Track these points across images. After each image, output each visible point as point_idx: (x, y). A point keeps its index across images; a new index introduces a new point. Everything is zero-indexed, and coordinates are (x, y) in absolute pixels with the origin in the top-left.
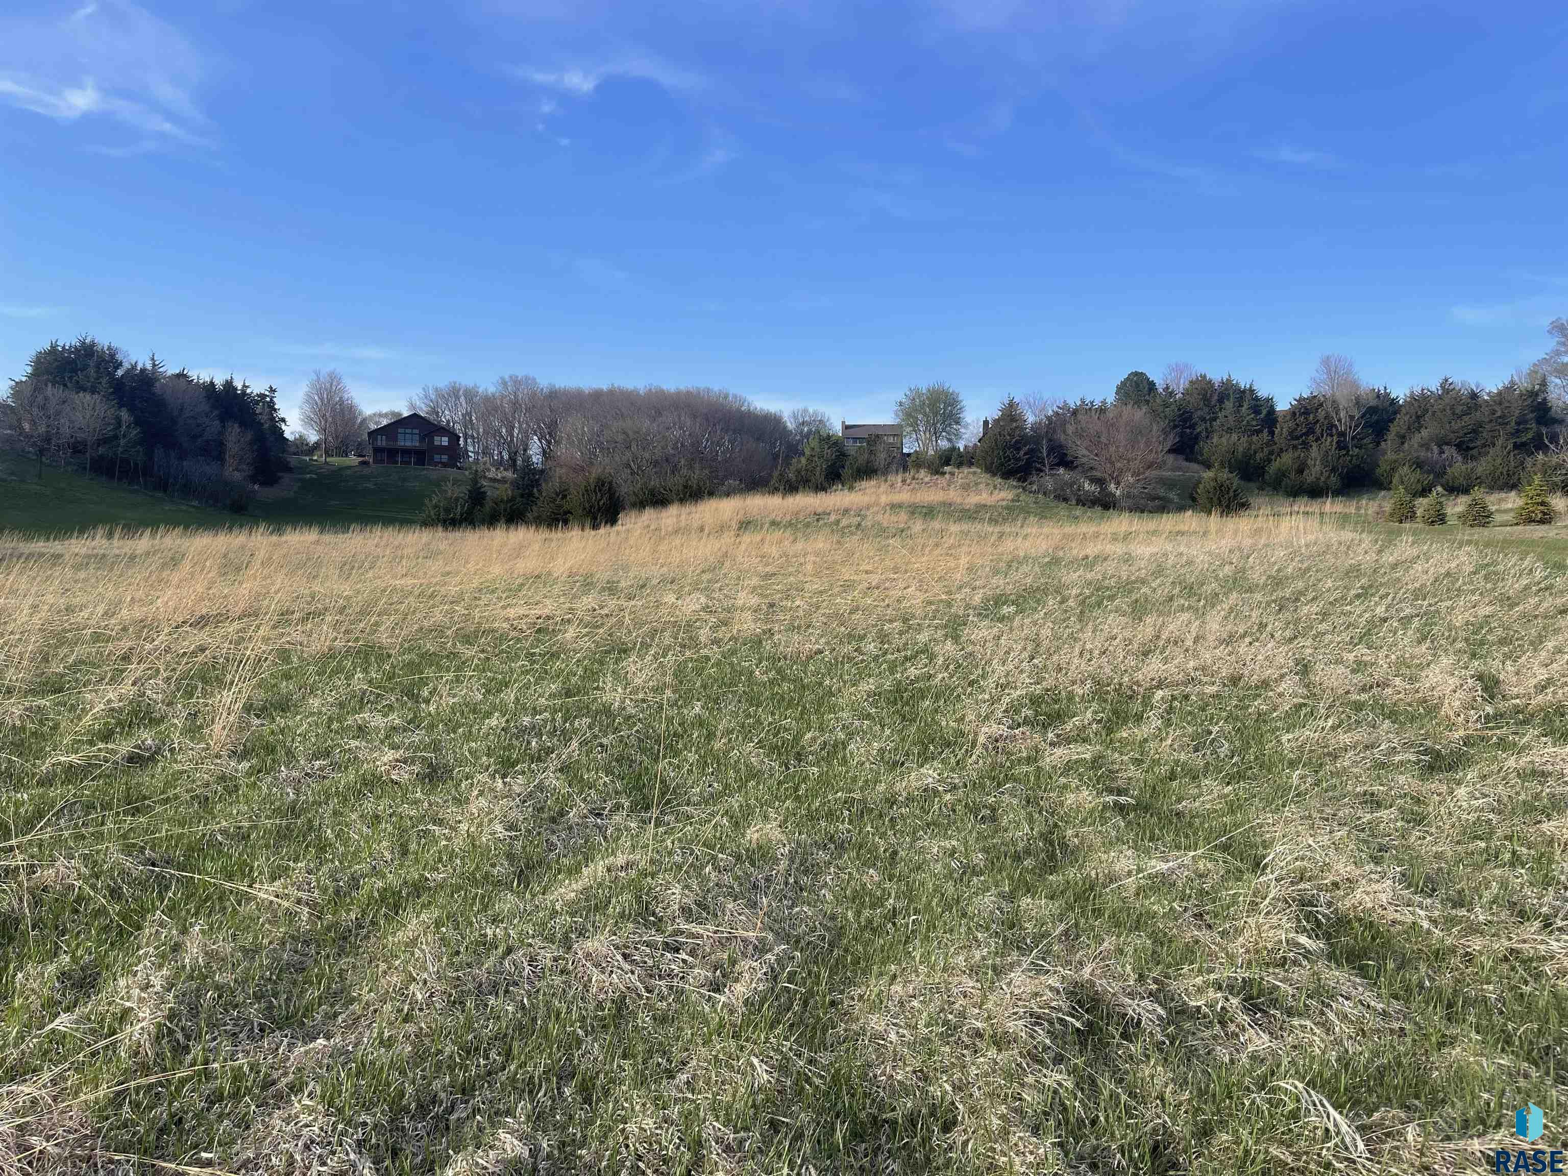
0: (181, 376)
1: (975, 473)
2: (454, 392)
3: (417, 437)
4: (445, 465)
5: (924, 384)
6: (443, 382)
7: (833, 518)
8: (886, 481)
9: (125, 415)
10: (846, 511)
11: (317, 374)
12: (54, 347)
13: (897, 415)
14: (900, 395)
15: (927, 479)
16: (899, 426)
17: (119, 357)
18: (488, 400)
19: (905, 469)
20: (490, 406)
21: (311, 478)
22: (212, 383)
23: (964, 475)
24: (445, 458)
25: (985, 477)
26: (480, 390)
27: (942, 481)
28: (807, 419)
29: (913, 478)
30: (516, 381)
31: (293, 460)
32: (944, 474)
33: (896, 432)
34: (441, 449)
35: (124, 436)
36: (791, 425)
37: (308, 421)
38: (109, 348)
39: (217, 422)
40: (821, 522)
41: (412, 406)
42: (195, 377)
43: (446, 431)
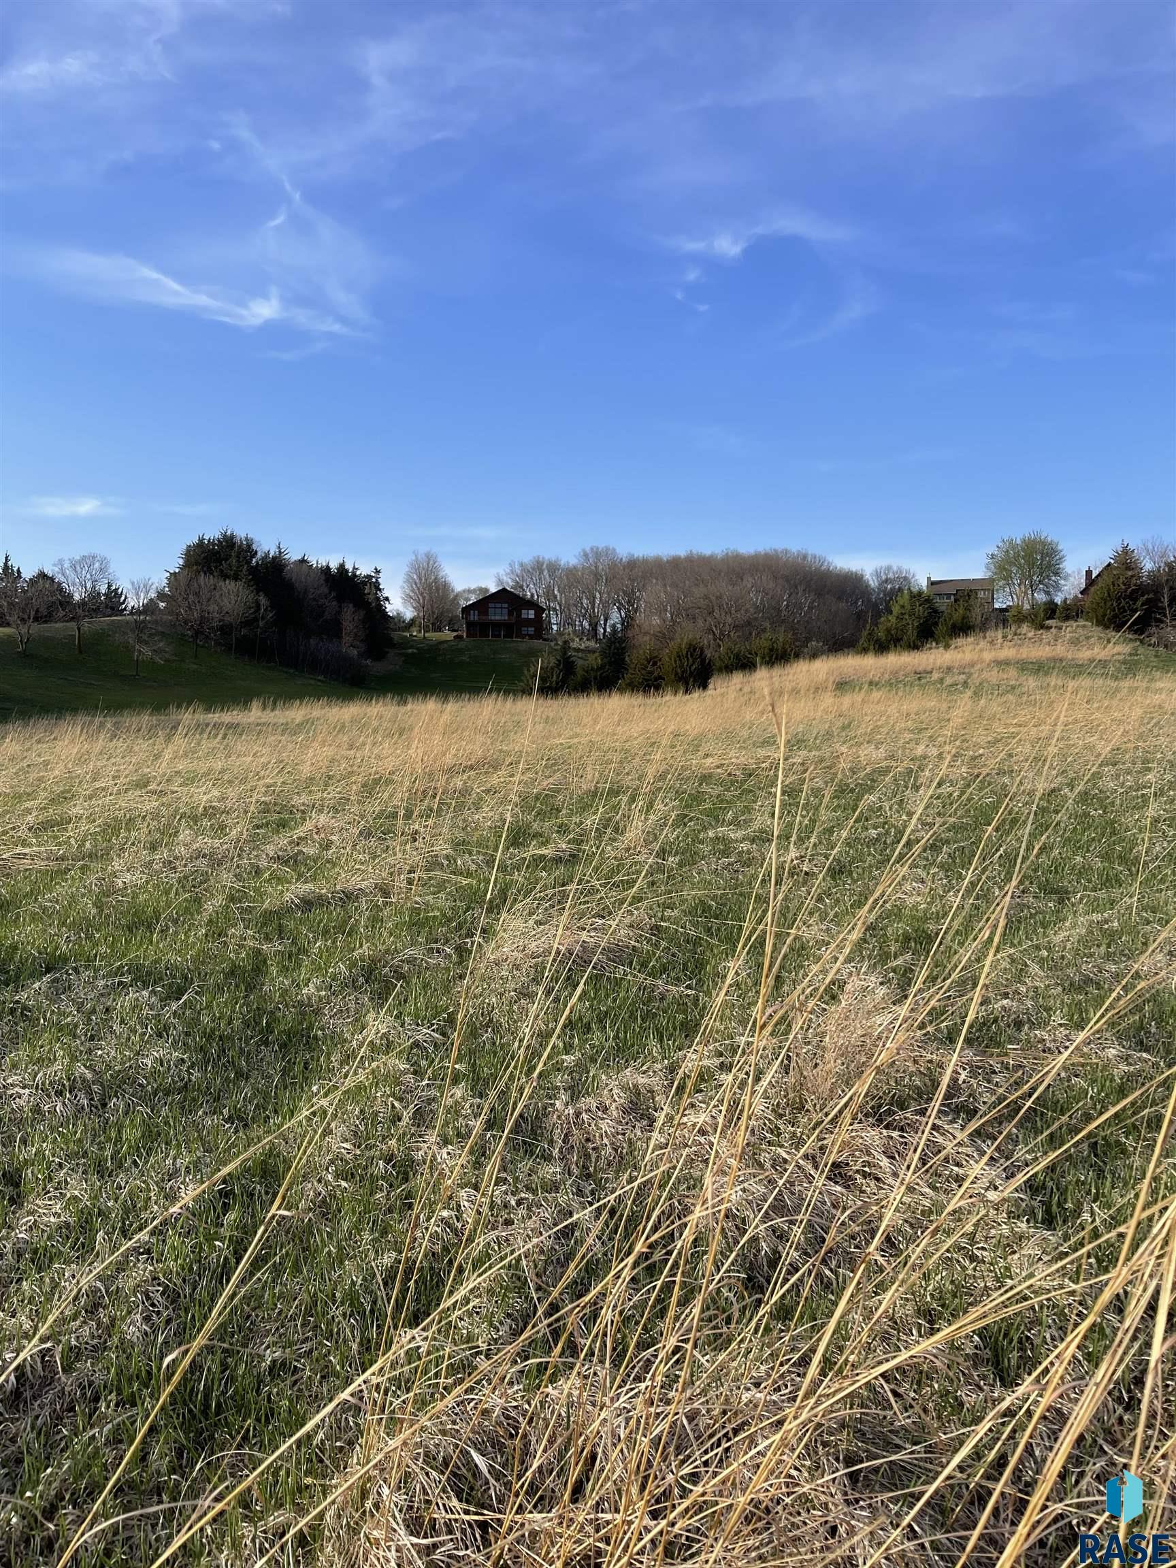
0: (303, 561)
1: (1084, 626)
2: (538, 566)
3: (505, 611)
4: (531, 637)
5: (1019, 534)
6: (527, 556)
7: (935, 676)
8: (985, 637)
9: (263, 600)
10: (949, 669)
11: (415, 553)
12: (201, 540)
13: (987, 568)
14: (992, 547)
15: (1030, 635)
16: (991, 580)
17: (254, 547)
18: (571, 572)
19: (1005, 623)
20: (571, 577)
21: (413, 654)
22: (328, 568)
23: (1071, 629)
24: (531, 630)
25: (1097, 631)
26: (562, 563)
27: (1047, 636)
28: (891, 576)
29: (1015, 634)
30: (597, 554)
31: (396, 636)
32: (1049, 628)
33: (987, 586)
34: (529, 622)
35: (263, 618)
36: (873, 583)
37: (408, 598)
38: (247, 539)
39: (335, 603)
40: (923, 681)
41: (500, 581)
42: (314, 562)
43: (532, 604)
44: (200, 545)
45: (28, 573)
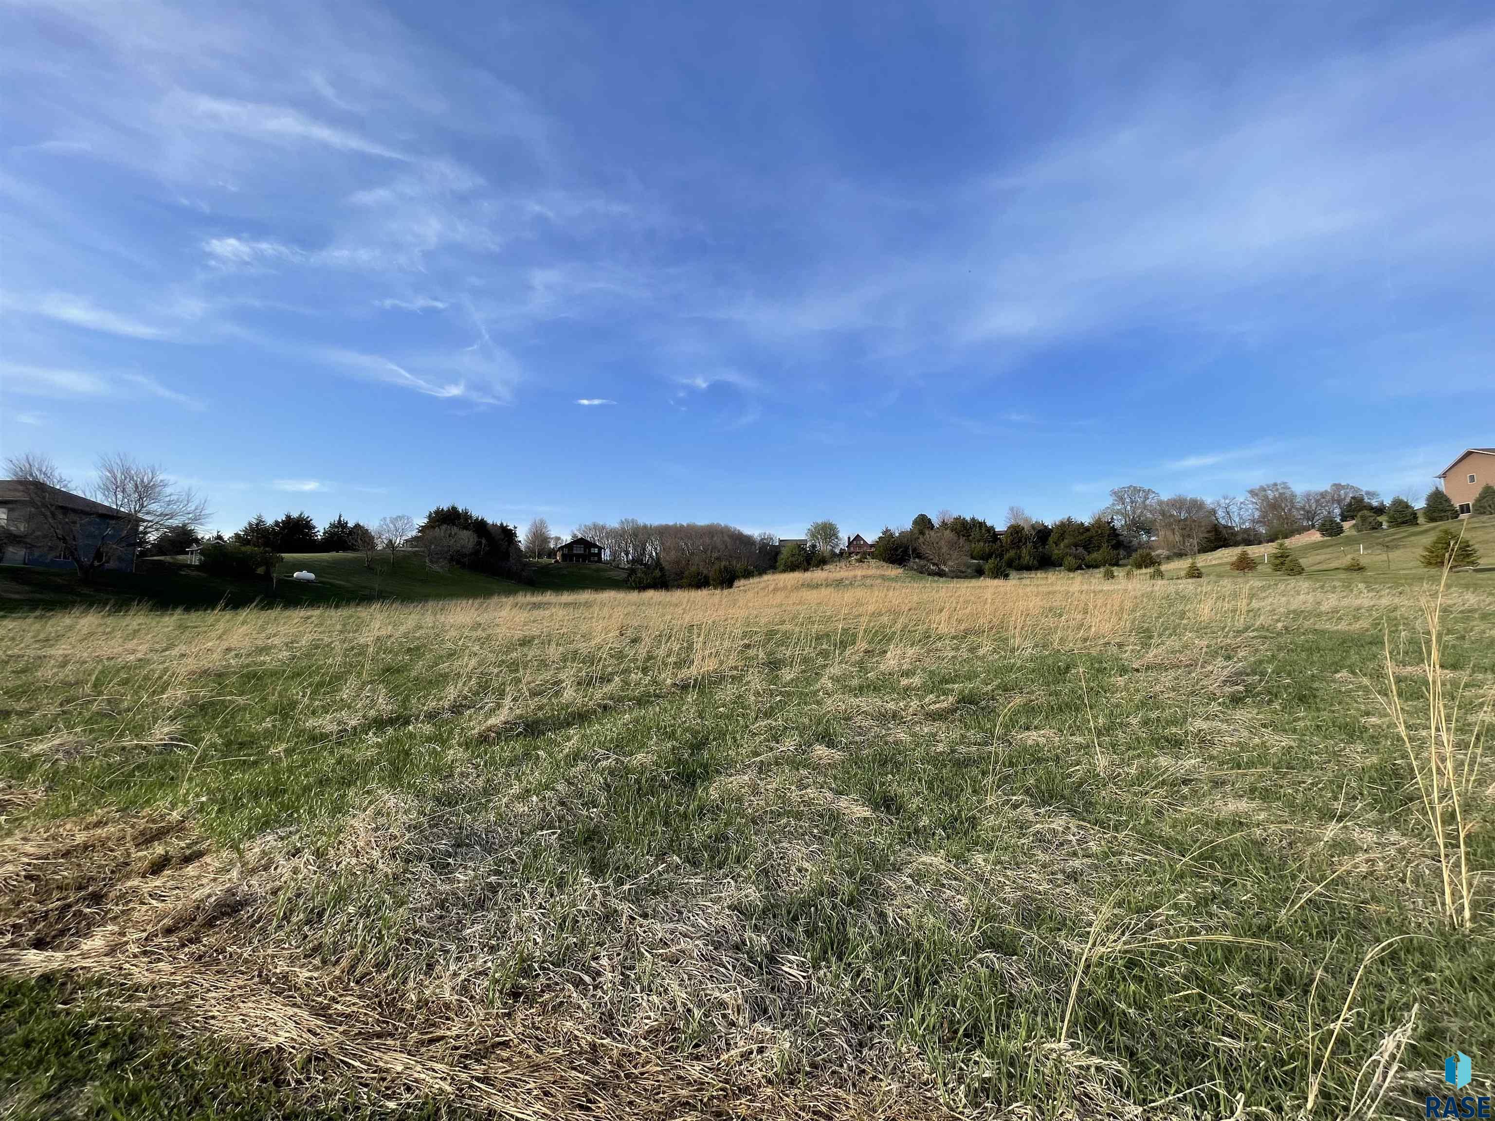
2: (595, 527)
3: (582, 549)
4: (596, 562)
5: (819, 520)
6: (589, 523)
12: (439, 509)
13: (808, 534)
14: (808, 525)
16: (812, 540)
18: (614, 531)
24: (596, 559)
30: (627, 523)
31: (525, 561)
34: (594, 555)
38: (464, 510)
43: (595, 546)
44: (437, 512)
45: (351, 524)
